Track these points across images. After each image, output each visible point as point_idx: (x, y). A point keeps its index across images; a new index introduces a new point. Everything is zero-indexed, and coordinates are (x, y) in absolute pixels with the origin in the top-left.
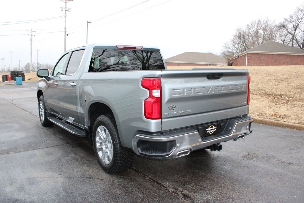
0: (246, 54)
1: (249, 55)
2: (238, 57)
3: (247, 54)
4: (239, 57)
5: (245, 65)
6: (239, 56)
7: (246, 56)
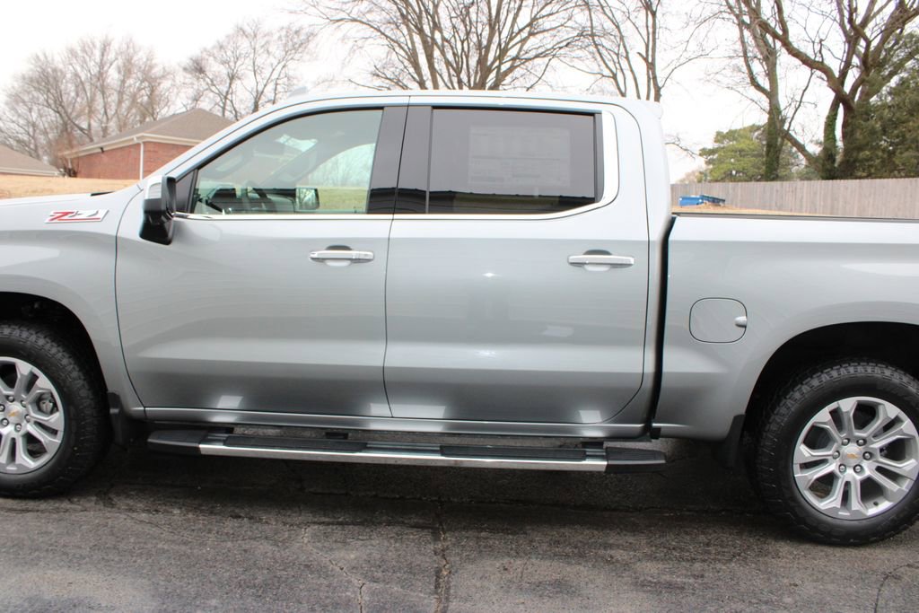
0: (138, 145)
1: (151, 148)
2: (100, 150)
3: (144, 143)
4: (103, 151)
5: (138, 178)
6: (102, 149)
7: (139, 149)
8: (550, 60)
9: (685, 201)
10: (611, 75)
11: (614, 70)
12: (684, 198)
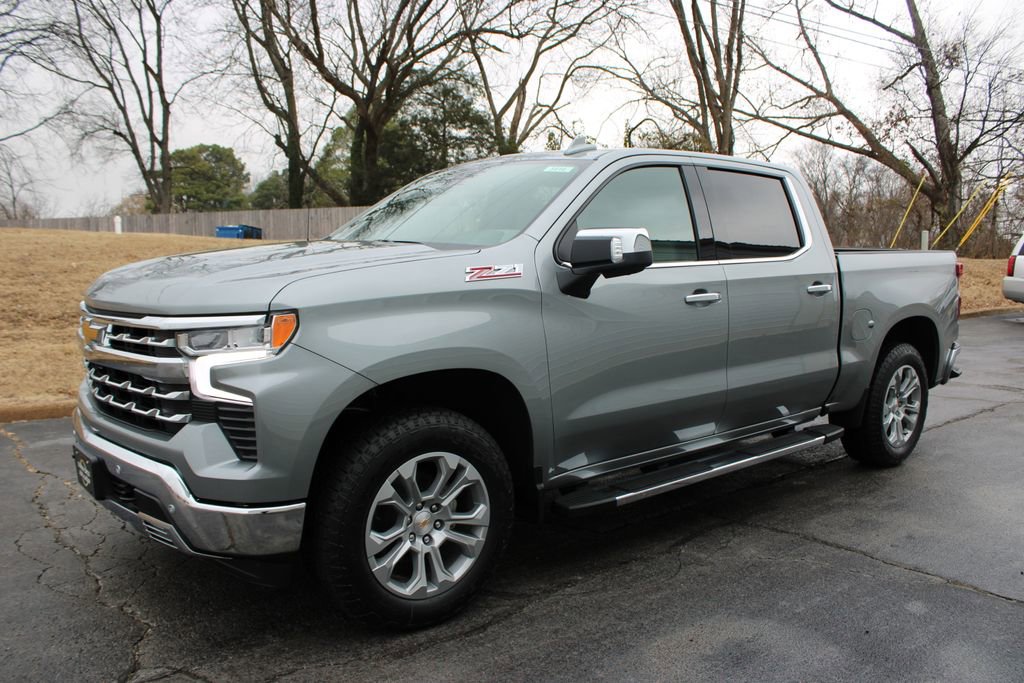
8: (7, 58)
9: (223, 232)
10: (107, 85)
11: (110, 79)
12: (220, 229)
